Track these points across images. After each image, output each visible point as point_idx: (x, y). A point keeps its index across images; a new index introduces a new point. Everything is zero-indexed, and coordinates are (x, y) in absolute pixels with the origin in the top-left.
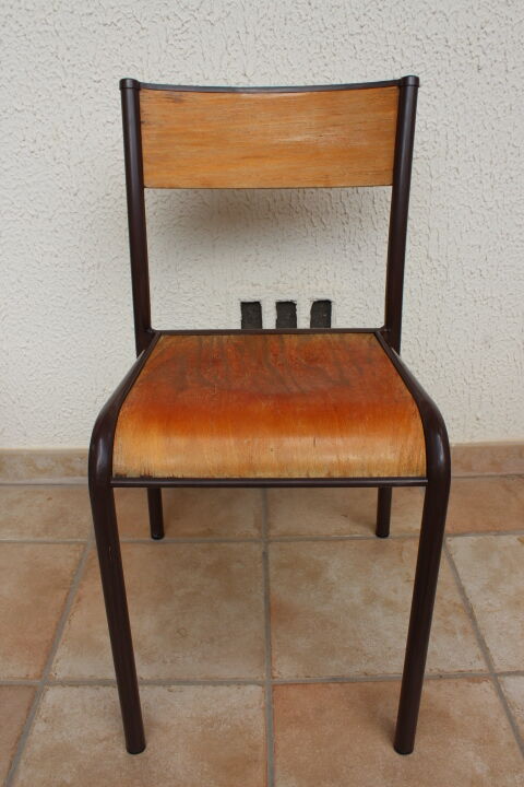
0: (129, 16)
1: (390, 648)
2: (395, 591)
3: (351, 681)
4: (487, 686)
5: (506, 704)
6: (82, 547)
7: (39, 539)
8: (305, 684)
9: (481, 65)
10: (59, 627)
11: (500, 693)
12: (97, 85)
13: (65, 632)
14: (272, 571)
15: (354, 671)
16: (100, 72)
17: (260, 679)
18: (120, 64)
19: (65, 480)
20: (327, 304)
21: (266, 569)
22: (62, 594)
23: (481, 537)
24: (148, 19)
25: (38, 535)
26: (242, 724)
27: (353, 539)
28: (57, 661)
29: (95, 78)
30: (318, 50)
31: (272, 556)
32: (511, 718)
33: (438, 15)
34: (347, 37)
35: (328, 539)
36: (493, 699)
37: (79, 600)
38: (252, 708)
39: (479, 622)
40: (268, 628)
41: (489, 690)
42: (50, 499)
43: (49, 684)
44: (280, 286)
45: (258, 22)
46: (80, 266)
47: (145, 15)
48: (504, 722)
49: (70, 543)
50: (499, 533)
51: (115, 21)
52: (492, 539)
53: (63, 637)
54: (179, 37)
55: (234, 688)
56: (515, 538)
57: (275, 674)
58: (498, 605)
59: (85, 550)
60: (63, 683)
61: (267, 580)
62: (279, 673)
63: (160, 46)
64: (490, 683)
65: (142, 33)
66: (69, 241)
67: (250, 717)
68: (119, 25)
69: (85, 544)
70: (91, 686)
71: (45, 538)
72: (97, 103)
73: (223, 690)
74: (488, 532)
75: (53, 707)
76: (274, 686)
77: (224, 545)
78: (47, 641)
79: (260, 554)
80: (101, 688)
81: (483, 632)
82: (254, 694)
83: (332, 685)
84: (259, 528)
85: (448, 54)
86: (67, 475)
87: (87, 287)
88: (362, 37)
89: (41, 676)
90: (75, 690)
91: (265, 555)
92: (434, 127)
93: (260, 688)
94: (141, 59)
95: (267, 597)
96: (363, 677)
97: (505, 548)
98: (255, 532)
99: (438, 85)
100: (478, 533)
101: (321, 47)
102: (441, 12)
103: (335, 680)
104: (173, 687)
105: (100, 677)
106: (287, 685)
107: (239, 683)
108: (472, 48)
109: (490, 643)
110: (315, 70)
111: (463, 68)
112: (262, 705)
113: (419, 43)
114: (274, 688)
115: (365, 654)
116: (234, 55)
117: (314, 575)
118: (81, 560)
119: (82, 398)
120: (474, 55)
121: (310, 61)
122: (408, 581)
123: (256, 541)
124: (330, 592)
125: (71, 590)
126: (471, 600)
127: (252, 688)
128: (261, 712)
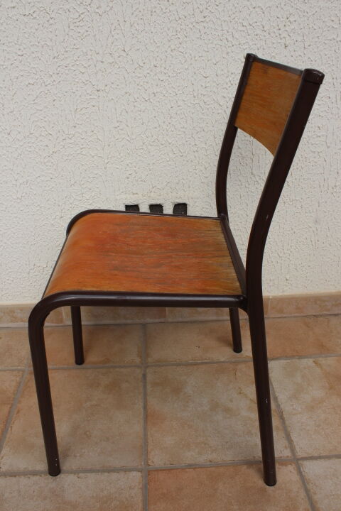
0: (42, 9)
1: (227, 442)
2: (231, 401)
3: (201, 467)
4: (291, 468)
5: (304, 481)
6: (21, 372)
8: (170, 470)
9: (287, 43)
10: (4, 432)
11: (300, 473)
12: (20, 58)
13: (8, 436)
14: (149, 388)
15: (202, 459)
16: (22, 49)
17: (140, 467)
18: (37, 43)
19: (11, 325)
20: (185, 205)
21: (145, 387)
22: (6, 409)
23: (289, 361)
24: (55, 11)
26: (127, 500)
27: (202, 363)
28: (2, 458)
29: (20, 53)
30: (174, 34)
31: (150, 377)
32: (307, 491)
33: (257, 10)
34: (194, 24)
35: (187, 364)
36: (295, 477)
37: (18, 412)
38: (133, 489)
39: (287, 422)
40: (145, 429)
41: (292, 470)
44: (152, 194)
45: (133, 14)
46: (14, 182)
47: (52, 9)
48: (303, 494)
49: (13, 370)
50: (300, 357)
51: (31, 12)
52: (296, 361)
53: (7, 439)
54: (78, 24)
55: (122, 474)
56: (311, 360)
57: (150, 462)
58: (300, 409)
59: (23, 376)
60: (5, 475)
61: (145, 395)
62: (153, 462)
63: (64, 31)
64: (294, 465)
65: (51, 21)
66: (5, 166)
67: (133, 495)
68: (34, 15)
69: (23, 371)
70: (24, 475)
72: (21, 71)
73: (114, 476)
74: (293, 357)
76: (149, 471)
77: (117, 369)
79: (141, 376)
80: (31, 477)
81: (289, 429)
82: (136, 476)
83: (188, 470)
84: (141, 357)
85: (265, 36)
86: (12, 321)
87: (19, 197)
88: (205, 24)
90: (14, 479)
91: (144, 376)
93: (140, 474)
94: (51, 40)
95: (145, 407)
96: (208, 463)
97: (305, 368)
98: (138, 360)
100: (287, 357)
101: (176, 31)
102: (259, 7)
103: (190, 466)
104: (81, 475)
105: (30, 469)
106: (157, 470)
107: (126, 470)
108: (280, 32)
109: (294, 437)
110: (173, 47)
111: (275, 46)
112: (141, 486)
113: (244, 29)
114: (149, 473)
115: (211, 447)
116: (116, 37)
117: (177, 390)
118: (20, 383)
119: (20, 270)
120: (282, 37)
121: (169, 41)
122: (240, 393)
123: (138, 367)
124: (187, 402)
125: (12, 405)
126: (282, 406)
127: (134, 473)
128: (140, 490)
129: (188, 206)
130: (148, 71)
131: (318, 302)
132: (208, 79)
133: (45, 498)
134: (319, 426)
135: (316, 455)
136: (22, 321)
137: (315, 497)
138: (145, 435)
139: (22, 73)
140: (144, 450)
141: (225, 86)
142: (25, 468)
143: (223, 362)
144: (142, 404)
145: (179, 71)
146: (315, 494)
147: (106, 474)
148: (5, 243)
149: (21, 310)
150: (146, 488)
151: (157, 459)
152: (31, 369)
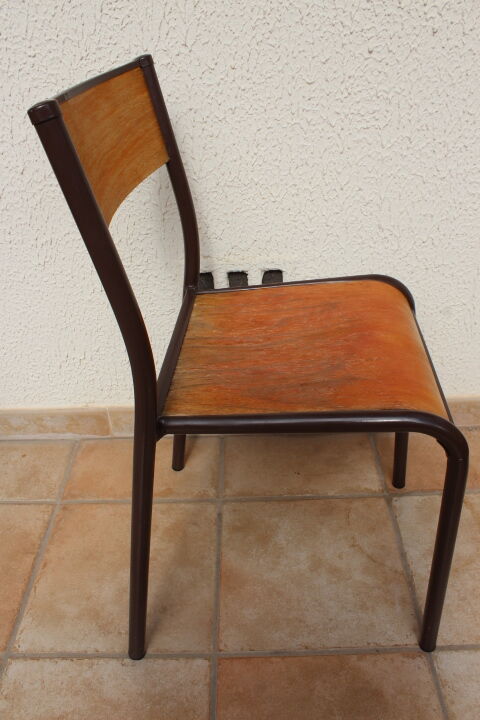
1: (331, 620)
2: (340, 557)
3: (293, 655)
4: (420, 662)
5: (438, 684)
6: (50, 507)
7: (12, 499)
8: (249, 658)
9: (437, 27)
10: (25, 594)
11: (432, 670)
12: (32, 60)
13: (30, 600)
14: (224, 533)
15: (294, 644)
16: (34, 46)
17: (207, 652)
18: (55, 38)
19: (38, 436)
20: (279, 272)
21: (219, 532)
22: (29, 560)
23: (426, 497)
25: (11, 495)
26: (187, 700)
27: (303, 499)
28: (22, 632)
29: (32, 53)
30: (261, 17)
31: (226, 518)
32: (441, 698)
35: (281, 500)
36: (426, 677)
37: (45, 565)
38: (197, 684)
40: (217, 596)
41: (422, 666)
42: (24, 456)
43: (14, 657)
44: (231, 258)
48: (435, 702)
49: (40, 504)
53: (29, 605)
55: (182, 661)
57: (222, 647)
59: (53, 511)
60: (25, 657)
61: (219, 544)
62: (225, 646)
63: (95, 16)
64: (425, 658)
67: (196, 694)
69: (53, 505)
70: (50, 658)
71: (18, 499)
72: (34, 80)
73: (172, 664)
75: (15, 683)
76: (220, 659)
77: (183, 505)
78: (14, 610)
79: (215, 515)
80: (59, 661)
82: (201, 665)
83: (274, 660)
84: (216, 488)
85: (401, 17)
86: (40, 432)
87: (41, 262)
89: (5, 649)
90: (36, 664)
91: (220, 515)
92: (385, 95)
93: (207, 662)
94: (76, 31)
95: (219, 562)
96: (304, 650)
98: (212, 492)
99: (390, 51)
100: (423, 492)
101: (265, 13)
103: (277, 653)
104: (126, 661)
105: (59, 650)
106: (231, 658)
107: (189, 656)
108: (426, 9)
110: (259, 38)
111: (417, 33)
112: (208, 680)
114: (219, 661)
115: (307, 626)
116: (173, 24)
117: (264, 540)
118: (48, 523)
119: (48, 364)
120: (428, 16)
121: (254, 28)
122: (353, 546)
123: (212, 502)
124: (279, 557)
125: (38, 555)
126: (412, 567)
127: (199, 662)
128: (206, 688)
129: (284, 274)
130: (223, 76)
131: (472, 410)
132: (313, 87)
133: (76, 693)
134: (464, 599)
135: (457, 643)
136: (54, 432)
137: (453, 709)
138: (217, 605)
139: (35, 84)
140: (214, 628)
141: (339, 96)
142: (52, 649)
143: (333, 497)
144: (214, 559)
145: (269, 75)
146: (453, 703)
147: (161, 661)
148: (26, 327)
149: (52, 417)
150: (213, 685)
151: (232, 641)
152: (65, 501)
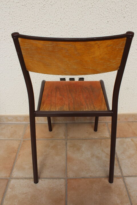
0: (29, 3)
1: (97, 169)
2: (99, 154)
3: (87, 178)
4: (121, 180)
5: (126, 185)
6: (20, 141)
7: (9, 139)
8: (75, 179)
9: (125, 16)
10: (14, 163)
11: (124, 181)
12: (21, 22)
13: (15, 164)
14: (68, 147)
15: (88, 175)
16: (21, 18)
17: (64, 177)
18: (27, 16)
19: (16, 122)
21: (66, 147)
22: (15, 154)
23: (122, 139)
24: (34, 4)
25: (9, 138)
26: (59, 189)
27: (89, 139)
28: (14, 172)
29: (21, 20)
30: (80, 12)
31: (68, 144)
32: (127, 188)
33: (113, 3)
34: (88, 8)
35: (83, 139)
36: (122, 183)
37: (19, 155)
38: (62, 185)
39: (120, 162)
40: (66, 163)
41: (122, 181)
42: (12, 128)
43: (12, 179)
45: (64, 5)
46: (18, 69)
47: (33, 3)
48: (125, 189)
49: (17, 140)
50: (126, 138)
51: (25, 4)
52: (124, 139)
53: (15, 166)
54: (43, 9)
55: (58, 180)
56: (130, 139)
58: (125, 158)
60: (15, 178)
61: (67, 150)
62: (69, 176)
63: (38, 11)
64: (122, 179)
65: (33, 8)
66: (15, 63)
67: (62, 188)
68: (26, 5)
69: (21, 140)
70: (22, 179)
71: (11, 139)
73: (55, 180)
74: (123, 137)
75: (13, 185)
76: (68, 179)
77: (56, 141)
78: (11, 167)
79: (65, 143)
80: (25, 180)
81: (121, 165)
82: (63, 181)
83: (82, 179)
85: (116, 13)
86: (16, 121)
87: (20, 75)
88: (92, 9)
89: (10, 176)
90: (18, 180)
91: (66, 143)
92: (112, 33)
93: (64, 180)
94: (33, 15)
95: (66, 155)
96: (90, 177)
97: (128, 142)
98: (64, 137)
99: (113, 22)
101: (81, 11)
102: (114, 2)
103: (83, 178)
104: (42, 179)
105: (24, 177)
106: (71, 179)
107: (59, 178)
108: (122, 12)
109: (123, 168)
110: (80, 18)
111: (120, 17)
112: (65, 184)
113: (108, 10)
115: (91, 171)
116: (58, 14)
117: (79, 149)
118: (20, 145)
119: (20, 102)
120: (123, 13)
121: (78, 15)
122: (103, 151)
123: (64, 140)
124: (82, 154)
125: (17, 153)
126: (118, 156)
127: (62, 180)
128: (64, 186)
129: (84, 79)
130: (70, 27)
131: (134, 117)
132: (93, 30)
133: (30, 187)
134: (132, 164)
135: (131, 175)
136: (20, 121)
137: (130, 191)
138: (66, 165)
139: (21, 28)
140: (66, 171)
141: (100, 33)
142: (22, 177)
143: (96, 139)
144: (65, 154)
145: (82, 27)
146: (130, 189)
147: (52, 180)
148: (14, 92)
149: (20, 117)
150: (66, 186)
151: (71, 175)
152: (24, 139)
